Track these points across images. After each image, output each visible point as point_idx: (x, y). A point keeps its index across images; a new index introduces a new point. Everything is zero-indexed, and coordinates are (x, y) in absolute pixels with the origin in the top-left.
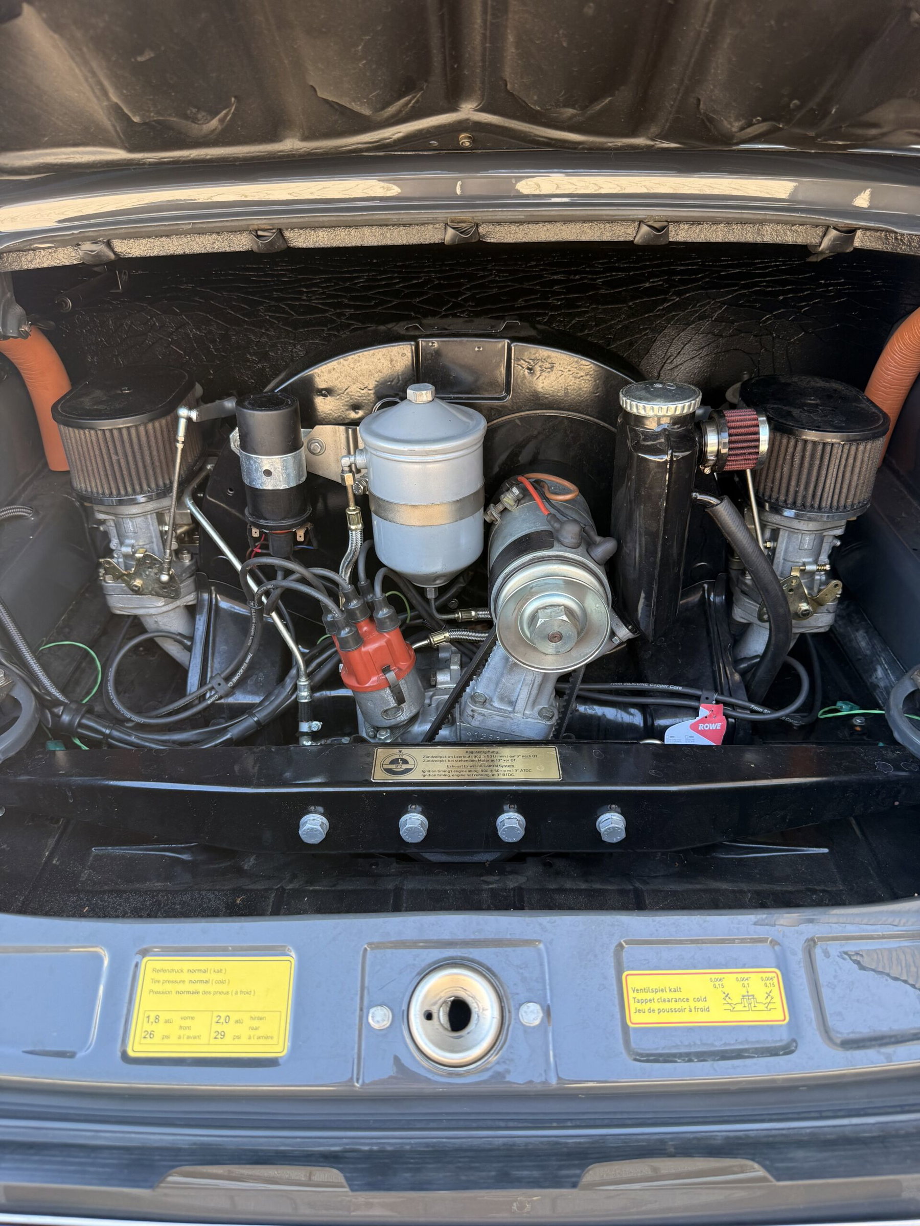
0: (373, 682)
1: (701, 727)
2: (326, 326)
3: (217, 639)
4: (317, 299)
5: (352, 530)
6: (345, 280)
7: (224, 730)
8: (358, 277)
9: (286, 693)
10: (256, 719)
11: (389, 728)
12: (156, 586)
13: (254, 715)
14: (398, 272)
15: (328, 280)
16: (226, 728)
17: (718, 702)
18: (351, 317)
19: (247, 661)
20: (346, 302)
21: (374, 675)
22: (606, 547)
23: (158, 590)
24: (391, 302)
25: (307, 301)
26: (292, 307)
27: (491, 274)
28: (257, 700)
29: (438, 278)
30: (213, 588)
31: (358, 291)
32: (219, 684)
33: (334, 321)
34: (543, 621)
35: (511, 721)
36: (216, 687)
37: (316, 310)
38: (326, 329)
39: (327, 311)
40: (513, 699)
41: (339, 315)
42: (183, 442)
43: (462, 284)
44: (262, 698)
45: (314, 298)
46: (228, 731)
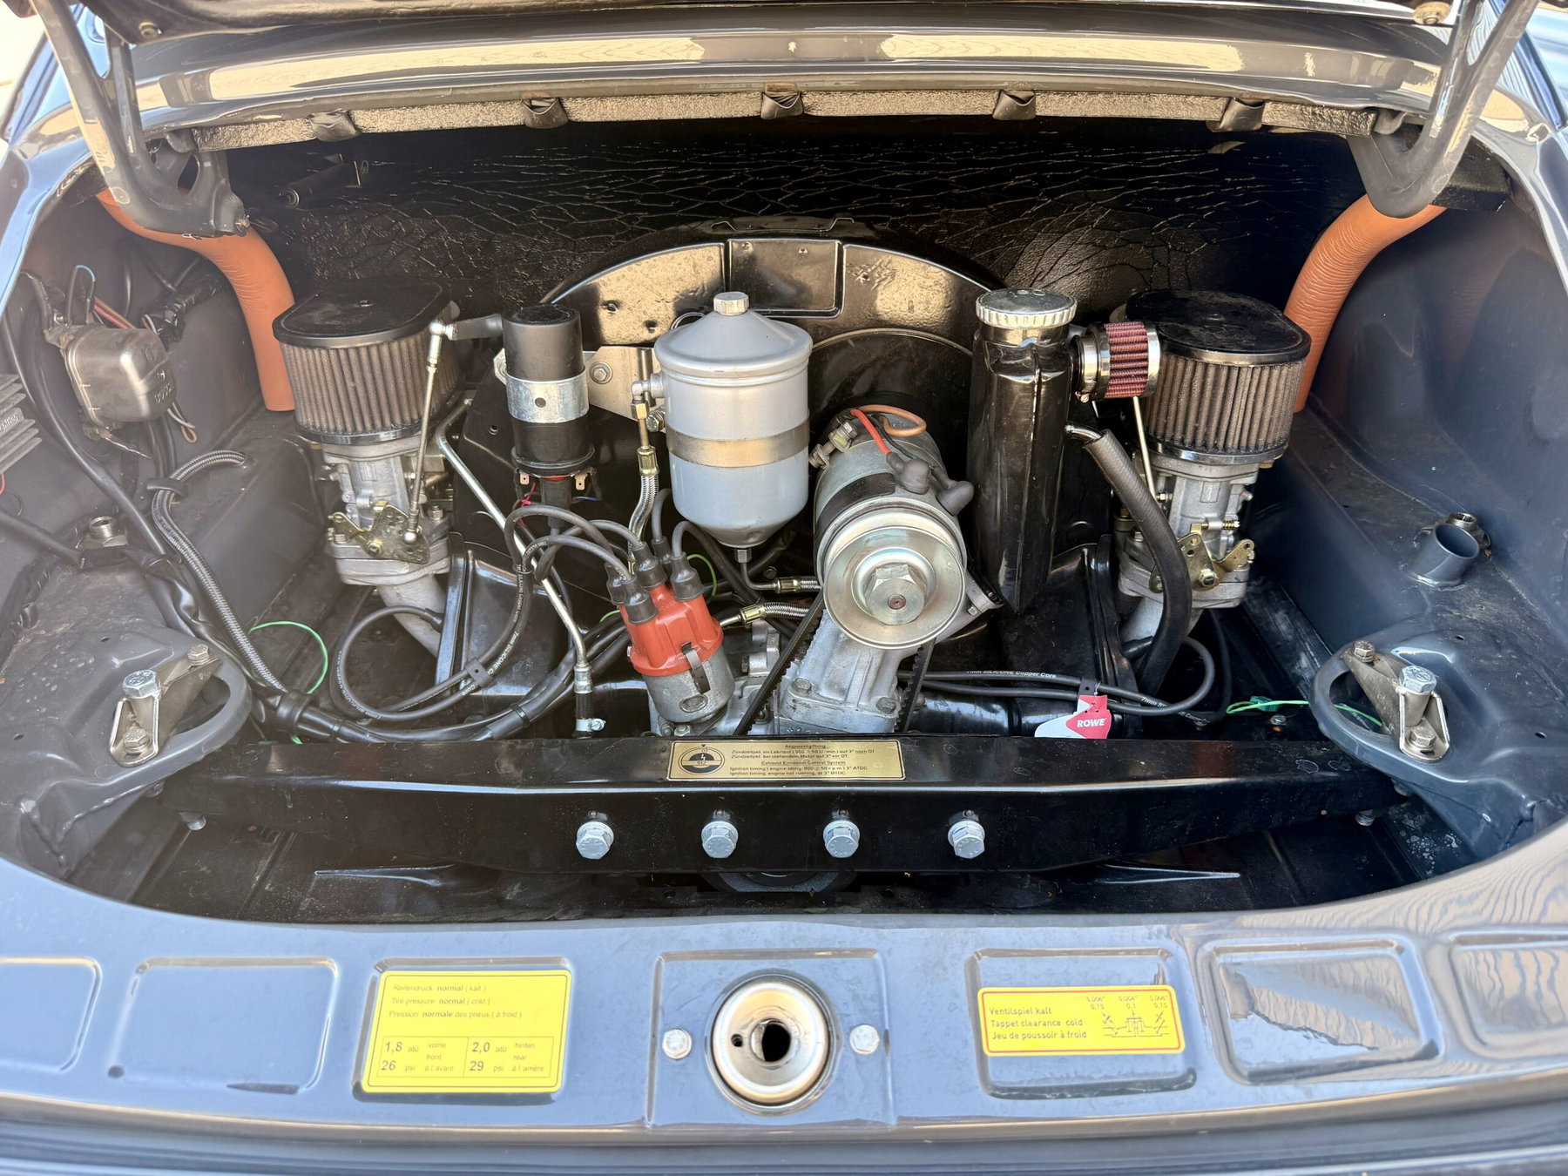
0: (670, 664)
1: (1080, 724)
2: (614, 233)
3: (475, 615)
4: (603, 199)
5: (645, 476)
6: (637, 175)
7: (483, 728)
8: (654, 173)
9: (560, 682)
10: (522, 714)
11: (687, 723)
12: (400, 547)
13: (519, 709)
14: (704, 166)
15: (615, 175)
16: (484, 725)
17: (1101, 693)
18: (645, 222)
19: (512, 642)
20: (639, 202)
21: (671, 655)
22: (961, 493)
23: (401, 552)
24: (694, 203)
25: (589, 201)
26: (571, 209)
27: (820, 169)
28: (524, 691)
29: (754, 174)
30: (470, 552)
31: (655, 190)
32: (477, 671)
33: (624, 227)
34: (882, 581)
35: (842, 714)
36: (473, 674)
37: (600, 213)
38: (613, 237)
39: (615, 215)
40: (845, 686)
41: (630, 220)
42: (436, 366)
43: (781, 183)
44: (530, 689)
45: (599, 197)
46: (488, 729)
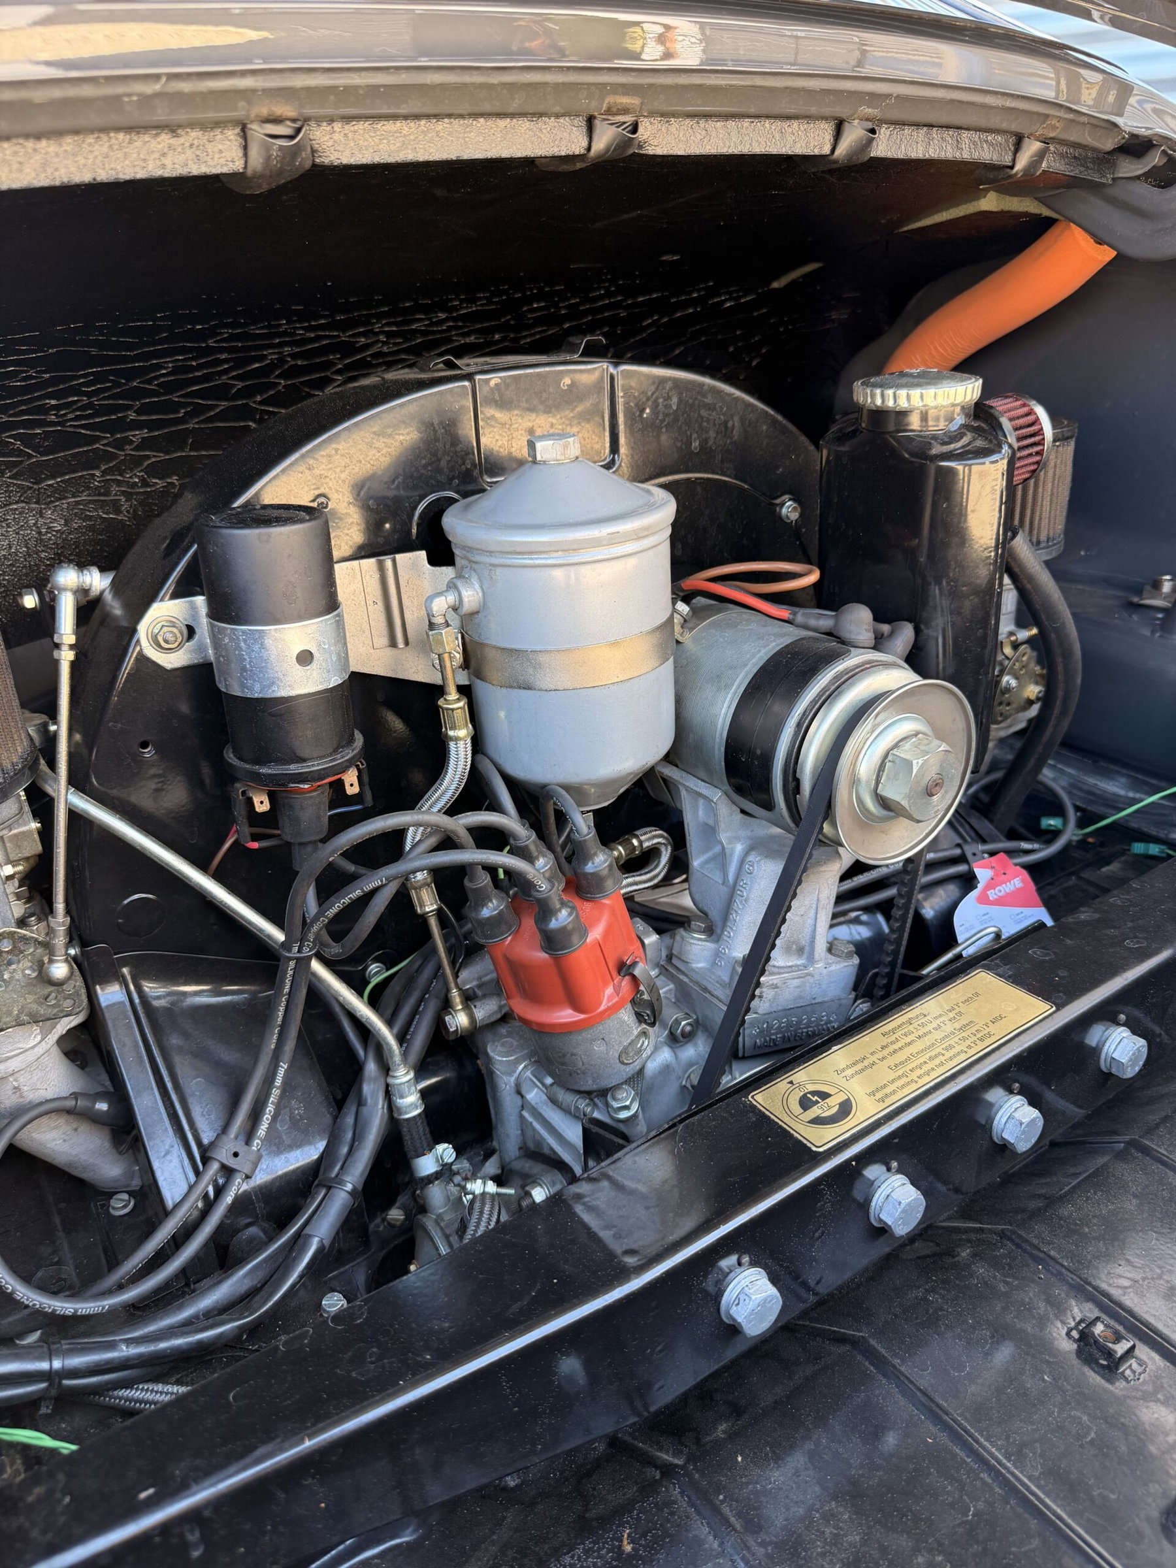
1: (992, 895)
2: (97, 468)
3: (179, 1070)
4: (77, 418)
5: (451, 739)
6: (131, 374)
7: (299, 1240)
8: (159, 367)
10: (349, 1187)
11: (625, 1082)
12: (30, 998)
13: (339, 1180)
14: (228, 350)
15: (99, 378)
16: (298, 1235)
18: (145, 444)
20: (132, 416)
21: (606, 985)
23: (35, 1007)
24: (212, 407)
25: (58, 424)
26: (27, 440)
27: (378, 341)
28: (310, 1153)
29: (294, 356)
30: (125, 970)
31: (156, 394)
32: (236, 1155)
33: (113, 456)
34: (920, 761)
35: (812, 980)
36: (231, 1162)
37: (68, 440)
38: (97, 473)
39: (97, 439)
41: (120, 444)
43: (330, 364)
44: (321, 1145)
45: (71, 416)
46: (309, 1236)
